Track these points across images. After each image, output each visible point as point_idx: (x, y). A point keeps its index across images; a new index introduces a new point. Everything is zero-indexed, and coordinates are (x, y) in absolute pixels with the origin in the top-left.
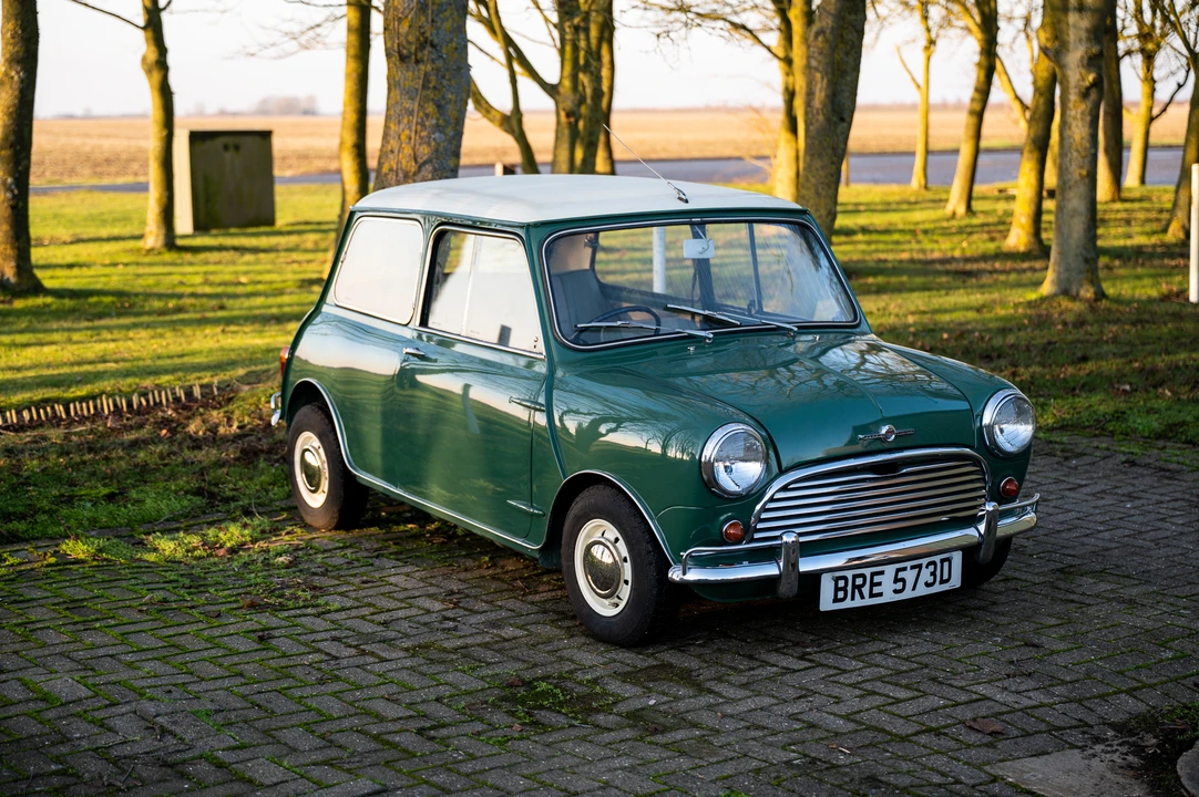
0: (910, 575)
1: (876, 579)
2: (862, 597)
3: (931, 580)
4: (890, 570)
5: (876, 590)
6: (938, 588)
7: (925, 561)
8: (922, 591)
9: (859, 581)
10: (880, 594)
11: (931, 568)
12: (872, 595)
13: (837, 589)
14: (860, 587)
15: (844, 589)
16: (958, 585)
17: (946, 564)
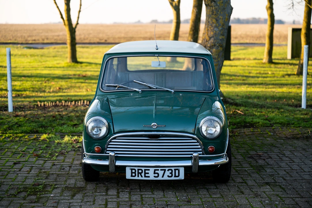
0: (161, 173)
1: (147, 172)
2: (142, 176)
3: (170, 175)
4: (152, 170)
5: (147, 175)
6: (173, 178)
7: (167, 169)
8: (166, 178)
9: (140, 171)
10: (149, 177)
11: (170, 171)
12: (145, 176)
13: (132, 173)
14: (141, 173)
15: (135, 173)
16: (183, 178)
17: (177, 171)
